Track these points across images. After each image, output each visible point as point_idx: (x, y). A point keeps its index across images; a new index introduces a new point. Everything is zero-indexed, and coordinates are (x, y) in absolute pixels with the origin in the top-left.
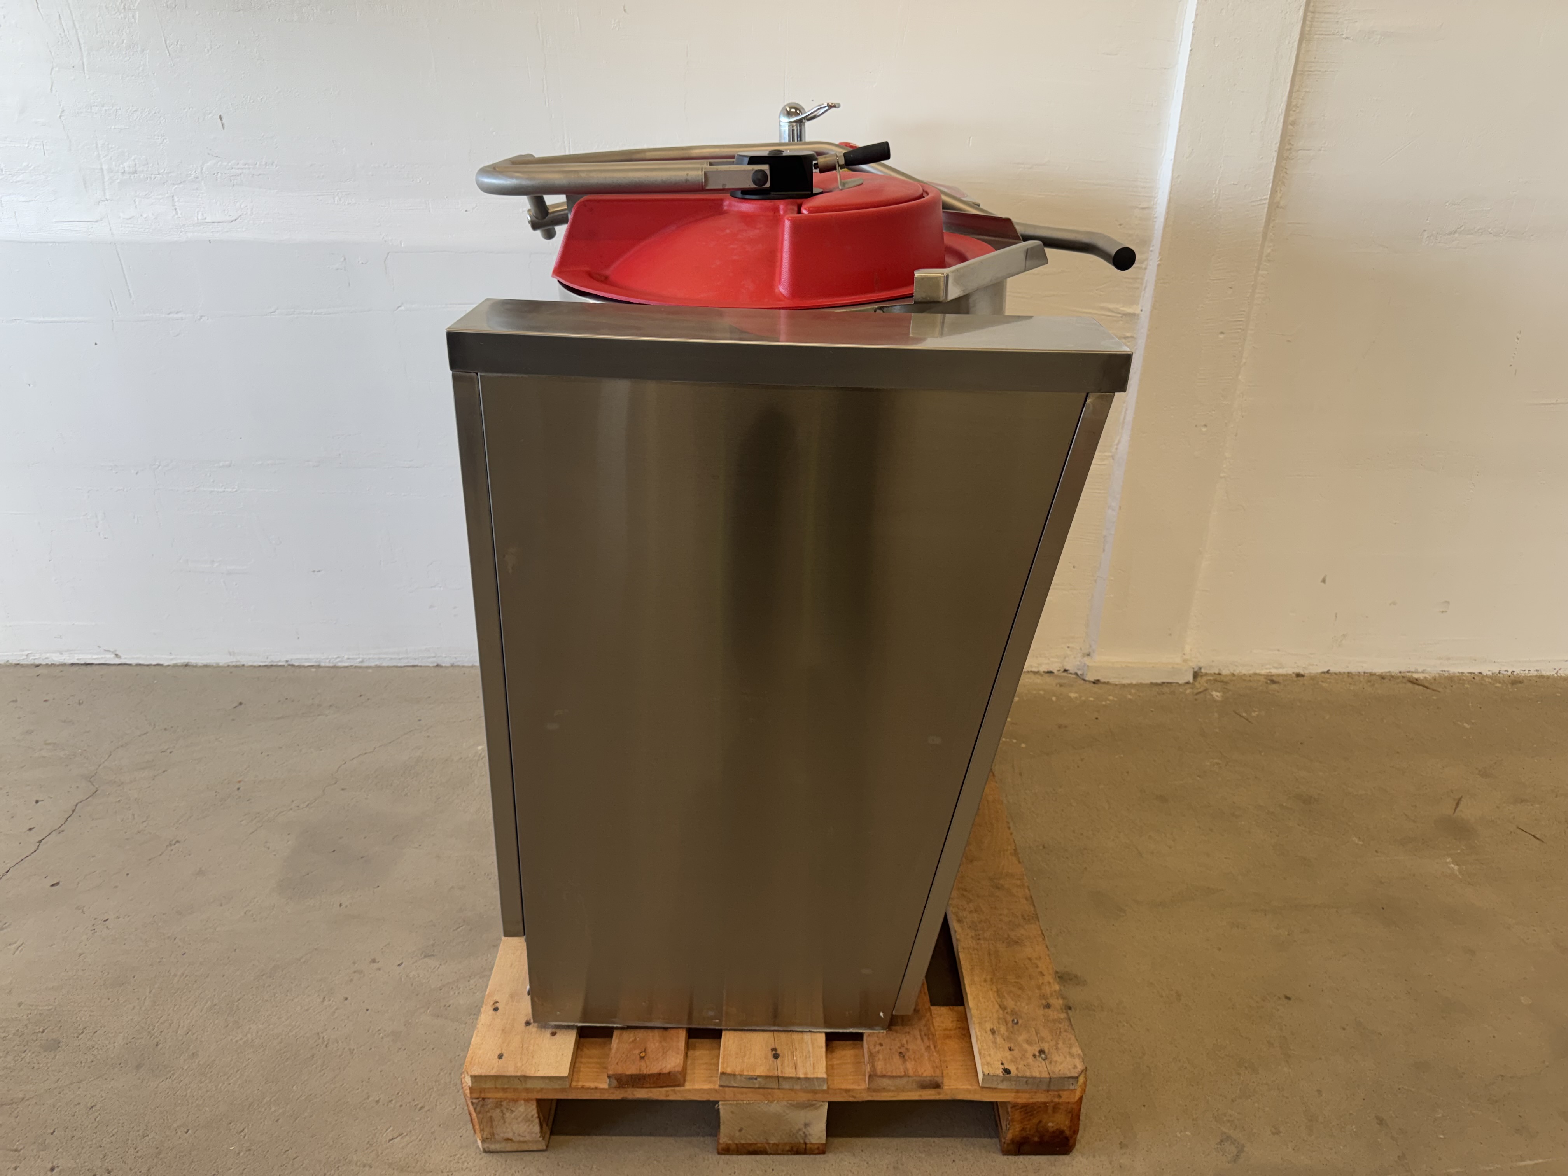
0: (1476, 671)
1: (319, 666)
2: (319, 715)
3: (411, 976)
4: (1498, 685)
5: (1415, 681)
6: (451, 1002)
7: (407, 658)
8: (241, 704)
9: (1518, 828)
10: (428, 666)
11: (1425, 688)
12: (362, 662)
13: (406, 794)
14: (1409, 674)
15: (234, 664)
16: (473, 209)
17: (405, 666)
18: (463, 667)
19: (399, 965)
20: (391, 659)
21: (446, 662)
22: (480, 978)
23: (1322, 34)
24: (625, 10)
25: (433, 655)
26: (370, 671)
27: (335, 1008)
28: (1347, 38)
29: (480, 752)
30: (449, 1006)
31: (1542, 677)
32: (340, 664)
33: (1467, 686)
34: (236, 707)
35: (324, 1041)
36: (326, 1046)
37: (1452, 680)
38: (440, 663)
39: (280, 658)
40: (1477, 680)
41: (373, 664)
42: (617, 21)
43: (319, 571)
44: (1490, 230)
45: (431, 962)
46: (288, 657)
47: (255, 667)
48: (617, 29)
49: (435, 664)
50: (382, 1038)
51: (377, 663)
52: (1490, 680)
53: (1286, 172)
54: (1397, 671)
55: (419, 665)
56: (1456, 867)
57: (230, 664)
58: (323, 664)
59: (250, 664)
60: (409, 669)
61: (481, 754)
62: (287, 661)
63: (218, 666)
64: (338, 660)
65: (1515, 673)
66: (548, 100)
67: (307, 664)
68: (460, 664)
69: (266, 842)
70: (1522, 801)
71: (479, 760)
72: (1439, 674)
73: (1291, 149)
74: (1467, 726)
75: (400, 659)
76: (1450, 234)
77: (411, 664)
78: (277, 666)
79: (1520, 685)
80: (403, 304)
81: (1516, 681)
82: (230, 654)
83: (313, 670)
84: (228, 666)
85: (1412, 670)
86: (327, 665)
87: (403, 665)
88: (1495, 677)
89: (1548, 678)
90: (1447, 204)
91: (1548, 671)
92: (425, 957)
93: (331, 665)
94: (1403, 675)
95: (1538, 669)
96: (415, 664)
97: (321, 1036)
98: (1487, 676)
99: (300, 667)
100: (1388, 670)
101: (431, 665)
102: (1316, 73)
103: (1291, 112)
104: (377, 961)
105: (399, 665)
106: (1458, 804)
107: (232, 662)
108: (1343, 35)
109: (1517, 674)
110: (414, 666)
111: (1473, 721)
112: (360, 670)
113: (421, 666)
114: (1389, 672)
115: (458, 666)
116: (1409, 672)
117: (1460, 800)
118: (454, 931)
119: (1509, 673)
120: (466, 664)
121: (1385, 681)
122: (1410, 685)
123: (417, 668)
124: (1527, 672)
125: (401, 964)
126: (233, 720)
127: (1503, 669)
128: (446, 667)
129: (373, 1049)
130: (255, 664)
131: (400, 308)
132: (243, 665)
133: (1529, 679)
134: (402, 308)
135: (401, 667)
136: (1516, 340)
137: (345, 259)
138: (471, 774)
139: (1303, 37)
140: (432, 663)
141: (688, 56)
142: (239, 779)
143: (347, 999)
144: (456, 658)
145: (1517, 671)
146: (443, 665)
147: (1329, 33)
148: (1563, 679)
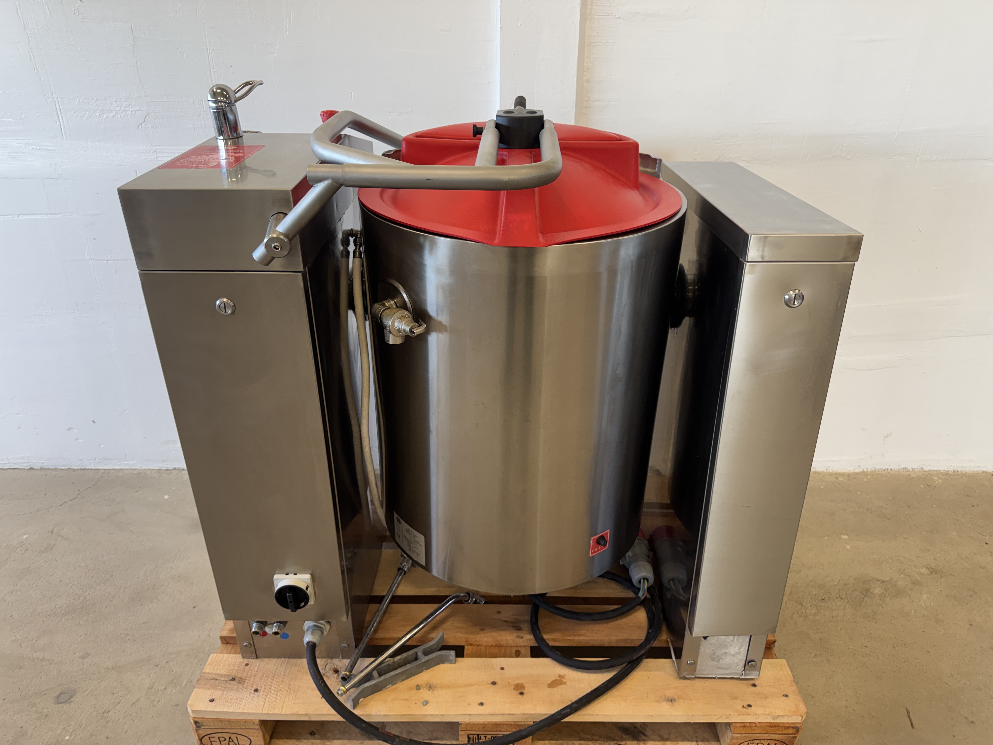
7: (9, 463)
10: (24, 469)
17: (8, 469)
18: (49, 469)
21: (37, 466)
23: (600, 15)
25: (26, 461)
28: (619, 18)
29: (23, 541)
31: (815, 473)
38: (33, 466)
42: (76, 8)
44: (743, 158)
48: (77, 14)
49: (29, 468)
53: (587, 118)
55: (18, 468)
60: (11, 470)
66: (36, 67)
68: (47, 467)
71: (19, 547)
73: (588, 100)
75: (4, 464)
77: (13, 467)
87: (7, 468)
90: (709, 140)
96: (16, 467)
101: (27, 468)
102: (599, 44)
103: (585, 73)
105: (4, 468)
108: (616, 15)
110: (14, 469)
113: (19, 469)
115: (45, 469)
120: (51, 468)
123: (16, 470)
128: (37, 469)
139: (585, 18)
140: (27, 466)
141: (133, 34)
144: (43, 463)
146: (35, 468)
147: (605, 14)
148: (830, 474)
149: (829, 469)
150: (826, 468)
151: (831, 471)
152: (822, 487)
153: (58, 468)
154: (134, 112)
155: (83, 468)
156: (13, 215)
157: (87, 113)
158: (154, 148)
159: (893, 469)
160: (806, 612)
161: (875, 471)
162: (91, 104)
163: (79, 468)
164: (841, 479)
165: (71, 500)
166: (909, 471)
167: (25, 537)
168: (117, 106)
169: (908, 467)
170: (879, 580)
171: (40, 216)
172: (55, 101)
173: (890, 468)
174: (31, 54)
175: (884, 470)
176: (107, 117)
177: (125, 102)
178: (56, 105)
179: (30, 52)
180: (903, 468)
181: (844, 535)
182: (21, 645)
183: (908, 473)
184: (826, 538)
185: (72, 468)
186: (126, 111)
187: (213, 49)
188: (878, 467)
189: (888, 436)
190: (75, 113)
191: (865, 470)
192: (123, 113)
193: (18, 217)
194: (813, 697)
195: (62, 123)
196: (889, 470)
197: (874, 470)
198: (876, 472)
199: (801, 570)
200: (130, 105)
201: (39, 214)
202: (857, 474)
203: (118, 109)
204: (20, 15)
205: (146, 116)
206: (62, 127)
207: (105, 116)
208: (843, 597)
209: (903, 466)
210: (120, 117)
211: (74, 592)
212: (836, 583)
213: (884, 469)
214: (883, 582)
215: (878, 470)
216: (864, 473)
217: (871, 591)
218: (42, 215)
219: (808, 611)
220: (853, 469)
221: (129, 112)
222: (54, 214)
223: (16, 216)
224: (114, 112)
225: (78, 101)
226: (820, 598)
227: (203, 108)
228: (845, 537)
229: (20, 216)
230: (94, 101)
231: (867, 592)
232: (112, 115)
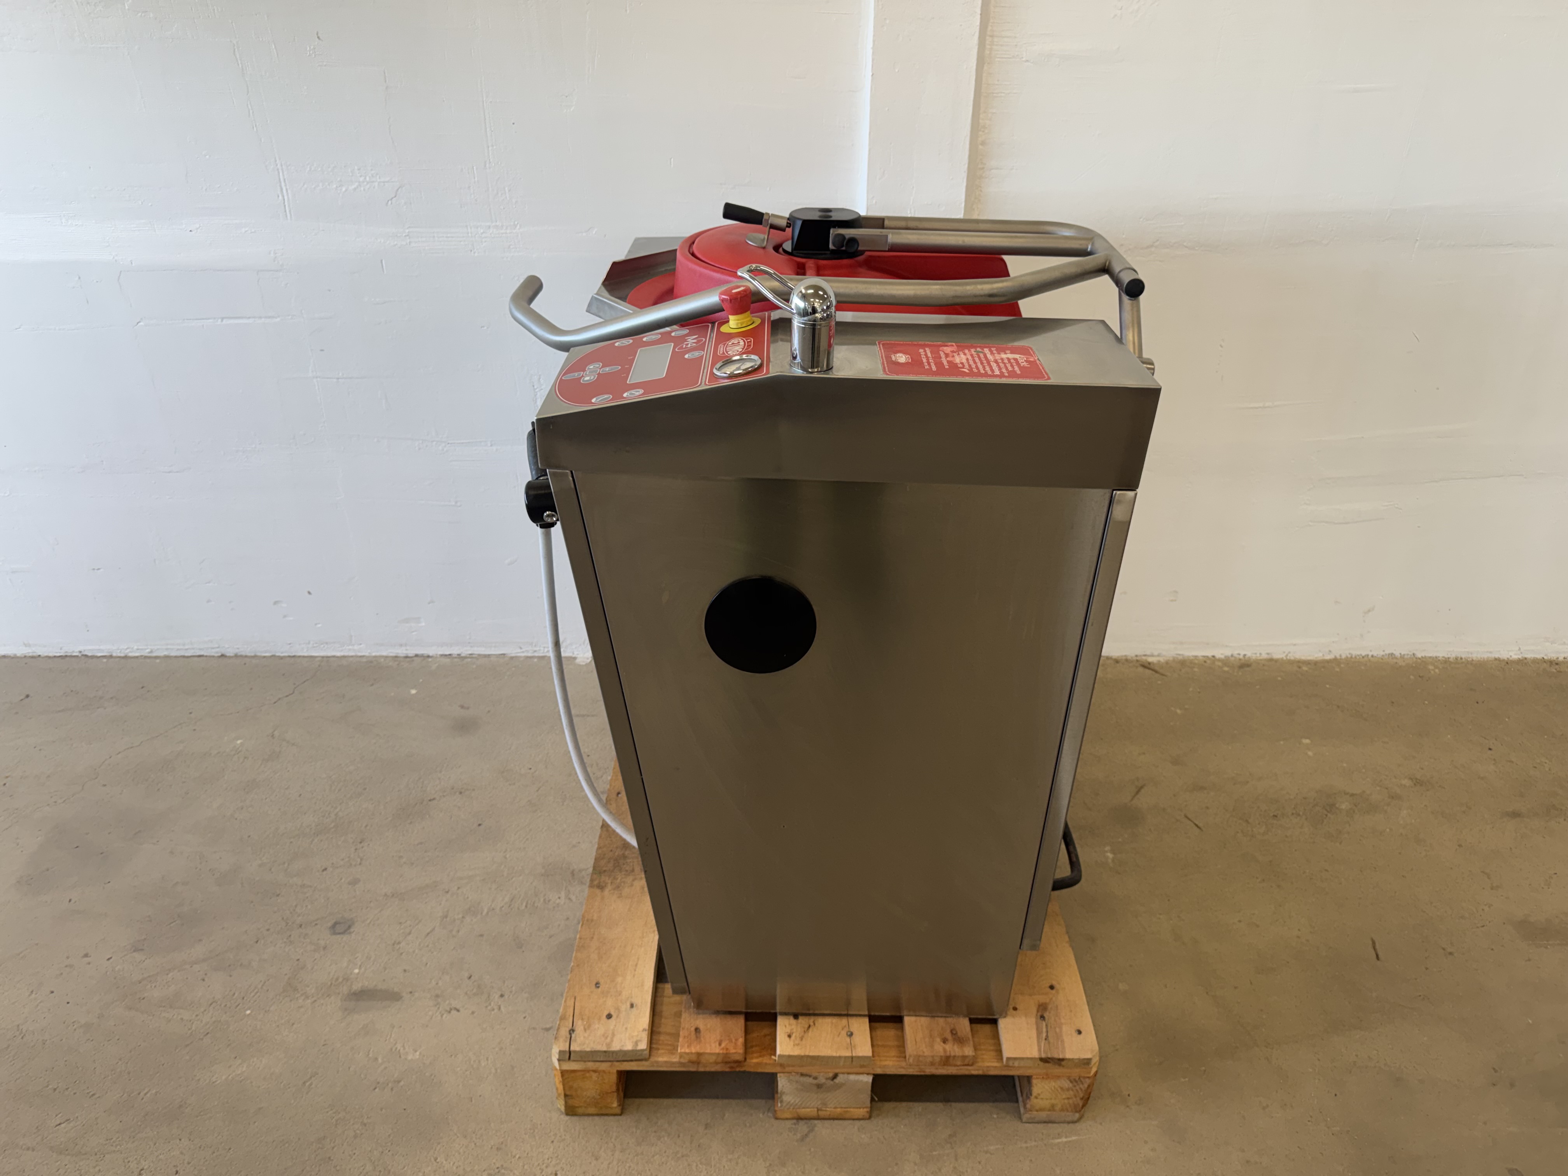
0: (1209, 654)
1: (111, 657)
2: (98, 708)
3: (117, 969)
4: (1226, 669)
5: (1147, 665)
6: (146, 995)
7: (193, 649)
8: (27, 696)
9: (1186, 817)
10: (213, 656)
11: (1154, 673)
12: (151, 652)
13: (159, 790)
14: (1144, 658)
15: (31, 655)
16: (197, 229)
18: (246, 656)
19: (109, 959)
20: (178, 650)
21: (230, 652)
22: (179, 971)
23: (1002, 58)
24: (318, 37)
25: (217, 646)
26: (158, 661)
27: (39, 1001)
28: (1027, 61)
30: (144, 999)
31: (1271, 660)
32: (130, 655)
33: (1196, 670)
34: (22, 700)
35: (21, 1033)
36: (22, 1038)
37: (1184, 663)
38: (223, 651)
39: (74, 649)
40: (1209, 665)
41: (162, 654)
42: (312, 47)
43: (99, 569)
44: (1185, 244)
45: (138, 956)
46: (81, 648)
47: (49, 657)
48: (313, 55)
49: (220, 654)
50: (75, 1030)
51: (166, 653)
52: (1220, 664)
53: (981, 191)
54: (1133, 655)
55: (205, 654)
56: (1110, 855)
57: (27, 655)
58: (114, 654)
59: (46, 654)
60: (196, 659)
61: (238, 748)
62: (80, 652)
63: (15, 657)
64: (128, 650)
65: (1247, 657)
66: (256, 125)
67: (99, 654)
68: (244, 654)
69: (17, 838)
70: (1202, 788)
71: (234, 755)
72: (1173, 657)
73: (983, 168)
74: (1179, 711)
75: (187, 649)
76: (1148, 247)
77: (198, 654)
78: (71, 656)
79: (1247, 669)
80: (142, 319)
81: (1245, 665)
82: (25, 645)
83: (105, 660)
84: (25, 657)
85: (1148, 653)
86: (119, 655)
87: (189, 654)
88: (1226, 662)
89: (1276, 661)
90: (1141, 220)
91: (1278, 655)
92: (134, 951)
93: (122, 655)
94: (1138, 658)
95: (1268, 652)
97: (21, 1027)
98: (1219, 660)
99: (93, 657)
100: (1124, 654)
101: (216, 655)
102: (1000, 95)
103: (980, 133)
104: (89, 955)
105: (186, 654)
106: (1137, 793)
107: (28, 653)
108: (1023, 58)
109: (1249, 657)
110: (200, 656)
111: (1186, 707)
112: (148, 661)
113: (206, 656)
114: (1126, 656)
115: (241, 656)
116: (1145, 655)
117: (1142, 787)
118: (167, 926)
119: (1241, 657)
120: (249, 654)
121: (1118, 665)
122: (1141, 669)
123: (201, 658)
124: (1258, 655)
125: (111, 958)
126: (17, 713)
127: (1235, 653)
128: (230, 657)
129: (64, 1040)
130: (51, 655)
131: (139, 324)
132: (39, 656)
133: (1257, 662)
134: (141, 324)
135: (188, 657)
136: (1220, 348)
137: (79, 278)
138: (224, 769)
139: (982, 61)
140: (217, 653)
141: (386, 81)
142: (7, 775)
143: (52, 992)
144: (238, 648)
145: (1249, 654)
146: (228, 655)
147: (1009, 56)
148: (1292, 662)
149: (1289, 655)
150: (1285, 654)
151: (1292, 658)
152: (1279, 679)
153: (259, 654)
154: (382, 184)
155: (293, 655)
156: (215, 318)
157: (321, 184)
158: (407, 231)
159: (1375, 654)
160: (1252, 831)
161: (1351, 657)
162: (325, 173)
163: (286, 654)
164: (1305, 668)
165: (287, 696)
166: (1396, 658)
167: (239, 742)
168: (361, 176)
169: (1394, 652)
170: (1348, 794)
171: (251, 321)
172: (278, 170)
173: (1370, 654)
174: (250, 107)
175: (1363, 657)
176: (346, 190)
177: (372, 170)
178: (279, 174)
179: (249, 105)
180: (1389, 654)
181: (1306, 738)
182: (270, 870)
183: (1395, 661)
184: (1282, 743)
185: (277, 654)
186: (373, 182)
187: (491, 102)
188: (1355, 653)
189: (1369, 611)
190: (304, 185)
191: (1338, 657)
192: (368, 186)
193: (222, 321)
194: (1258, 926)
195: (286, 198)
196: (1370, 656)
197: (1349, 656)
198: (1353, 660)
199: (1248, 782)
200: (377, 174)
201: (249, 318)
202: (1328, 661)
203: (361, 179)
204: (238, 56)
205: (398, 190)
206: (286, 203)
207: (344, 189)
208: (1301, 813)
209: (1387, 652)
210: (364, 190)
211: (321, 808)
212: (1292, 797)
213: (1363, 655)
214: (1352, 795)
215: (1355, 657)
216: (1336, 661)
217: (1337, 806)
218: (253, 319)
219: (1254, 830)
220: (1321, 655)
221: (376, 184)
222: (269, 317)
223: (220, 320)
224: (357, 184)
225: (308, 169)
226: (1272, 815)
227: (474, 178)
228: (1307, 741)
229: (225, 321)
230: (330, 169)
231: (1331, 808)
232: (353, 187)
